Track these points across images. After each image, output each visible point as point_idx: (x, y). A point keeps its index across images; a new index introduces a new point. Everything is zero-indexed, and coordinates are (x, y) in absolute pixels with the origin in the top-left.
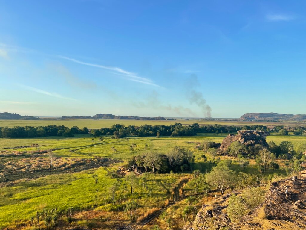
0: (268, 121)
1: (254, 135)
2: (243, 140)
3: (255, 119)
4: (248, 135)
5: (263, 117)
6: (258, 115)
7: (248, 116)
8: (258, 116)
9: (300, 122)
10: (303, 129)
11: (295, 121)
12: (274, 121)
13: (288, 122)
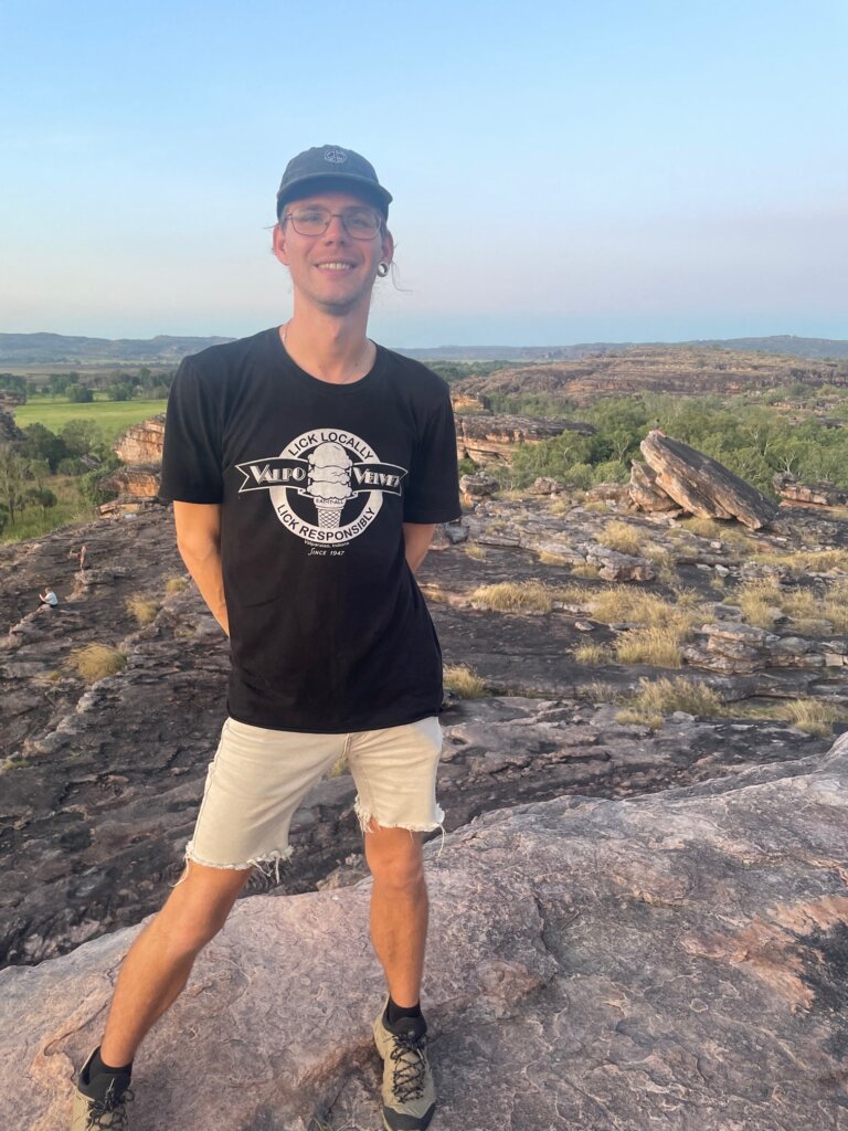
9: (128, 363)
10: (136, 381)
11: (115, 361)
12: (52, 360)
13: (94, 362)
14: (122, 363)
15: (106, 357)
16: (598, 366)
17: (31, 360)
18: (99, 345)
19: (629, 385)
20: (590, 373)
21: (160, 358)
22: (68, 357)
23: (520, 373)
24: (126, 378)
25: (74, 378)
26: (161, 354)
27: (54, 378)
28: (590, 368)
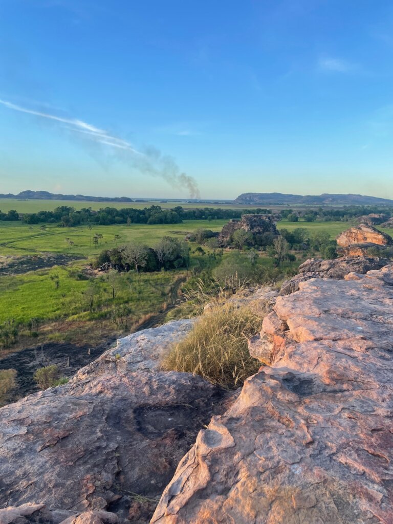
2: (249, 227)
3: (254, 201)
5: (265, 199)
7: (246, 198)
8: (258, 197)
9: (309, 205)
10: (316, 213)
11: (303, 205)
12: (278, 204)
13: (295, 205)
14: (307, 205)
15: (300, 203)
17: (270, 204)
18: (297, 198)
21: (324, 204)
22: (284, 203)
24: (312, 212)
25: (290, 212)
26: (324, 202)
27: (282, 212)
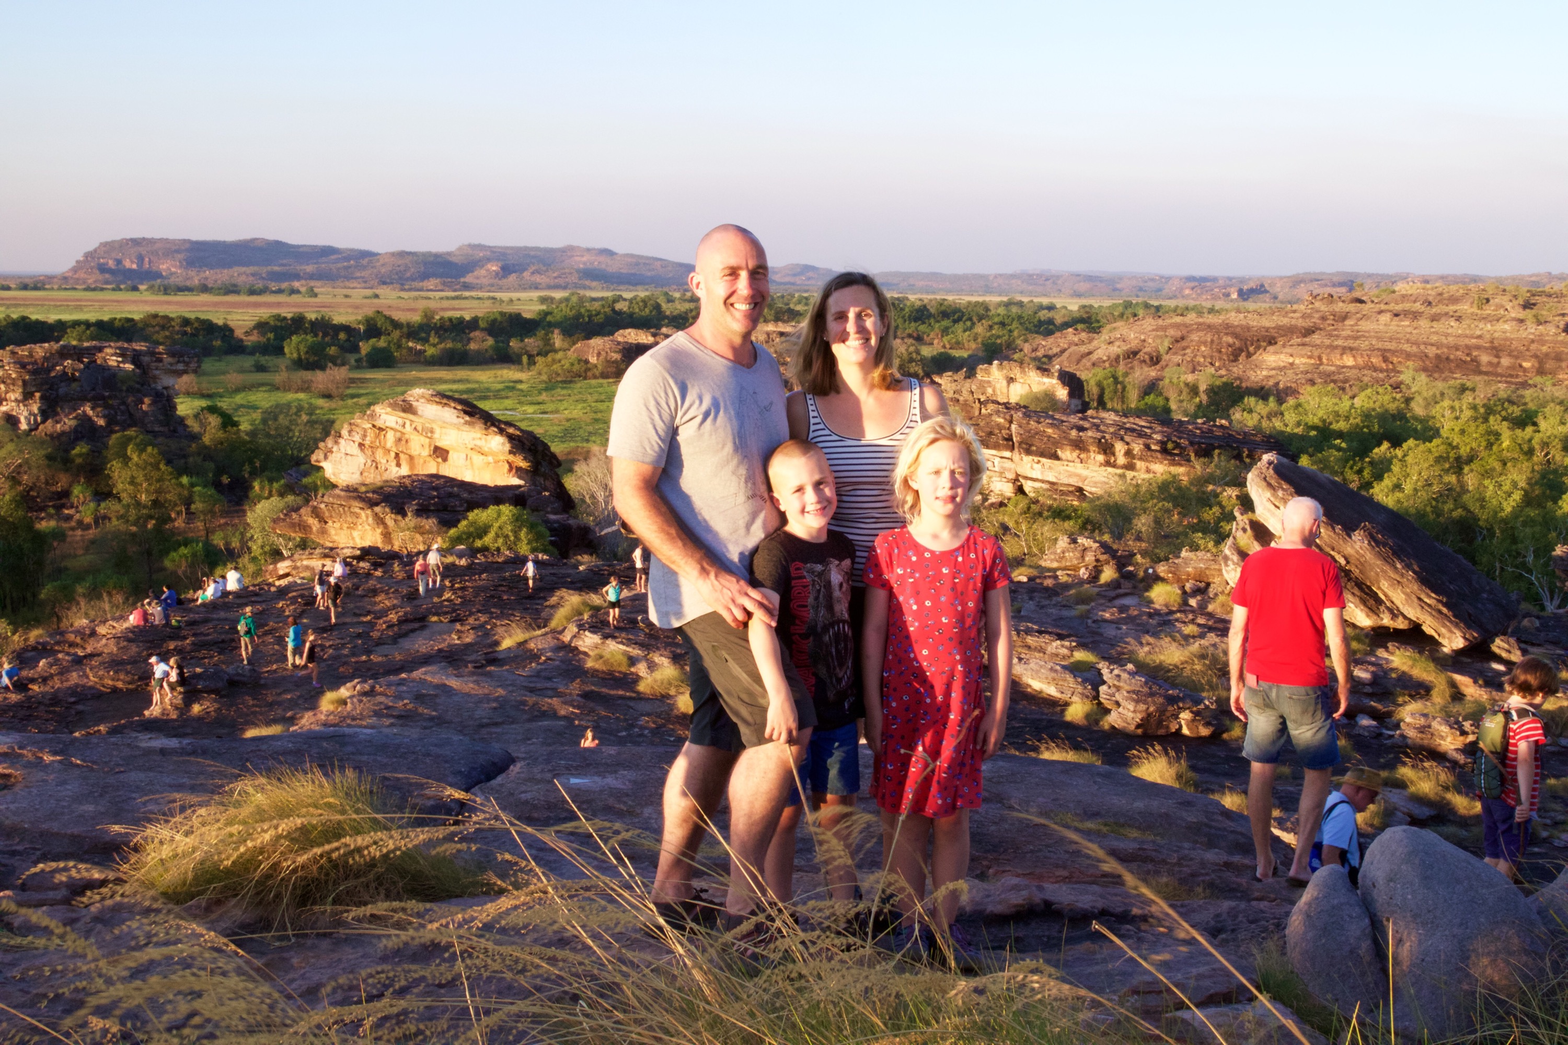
0: (231, 289)
1: (105, 368)
2: (35, 409)
3: (158, 275)
4: (65, 373)
5: (211, 267)
6: (178, 251)
7: (119, 262)
8: (180, 256)
16: (1324, 318)
19: (1385, 360)
20: (1309, 332)
23: (1164, 329)
28: (1308, 323)
